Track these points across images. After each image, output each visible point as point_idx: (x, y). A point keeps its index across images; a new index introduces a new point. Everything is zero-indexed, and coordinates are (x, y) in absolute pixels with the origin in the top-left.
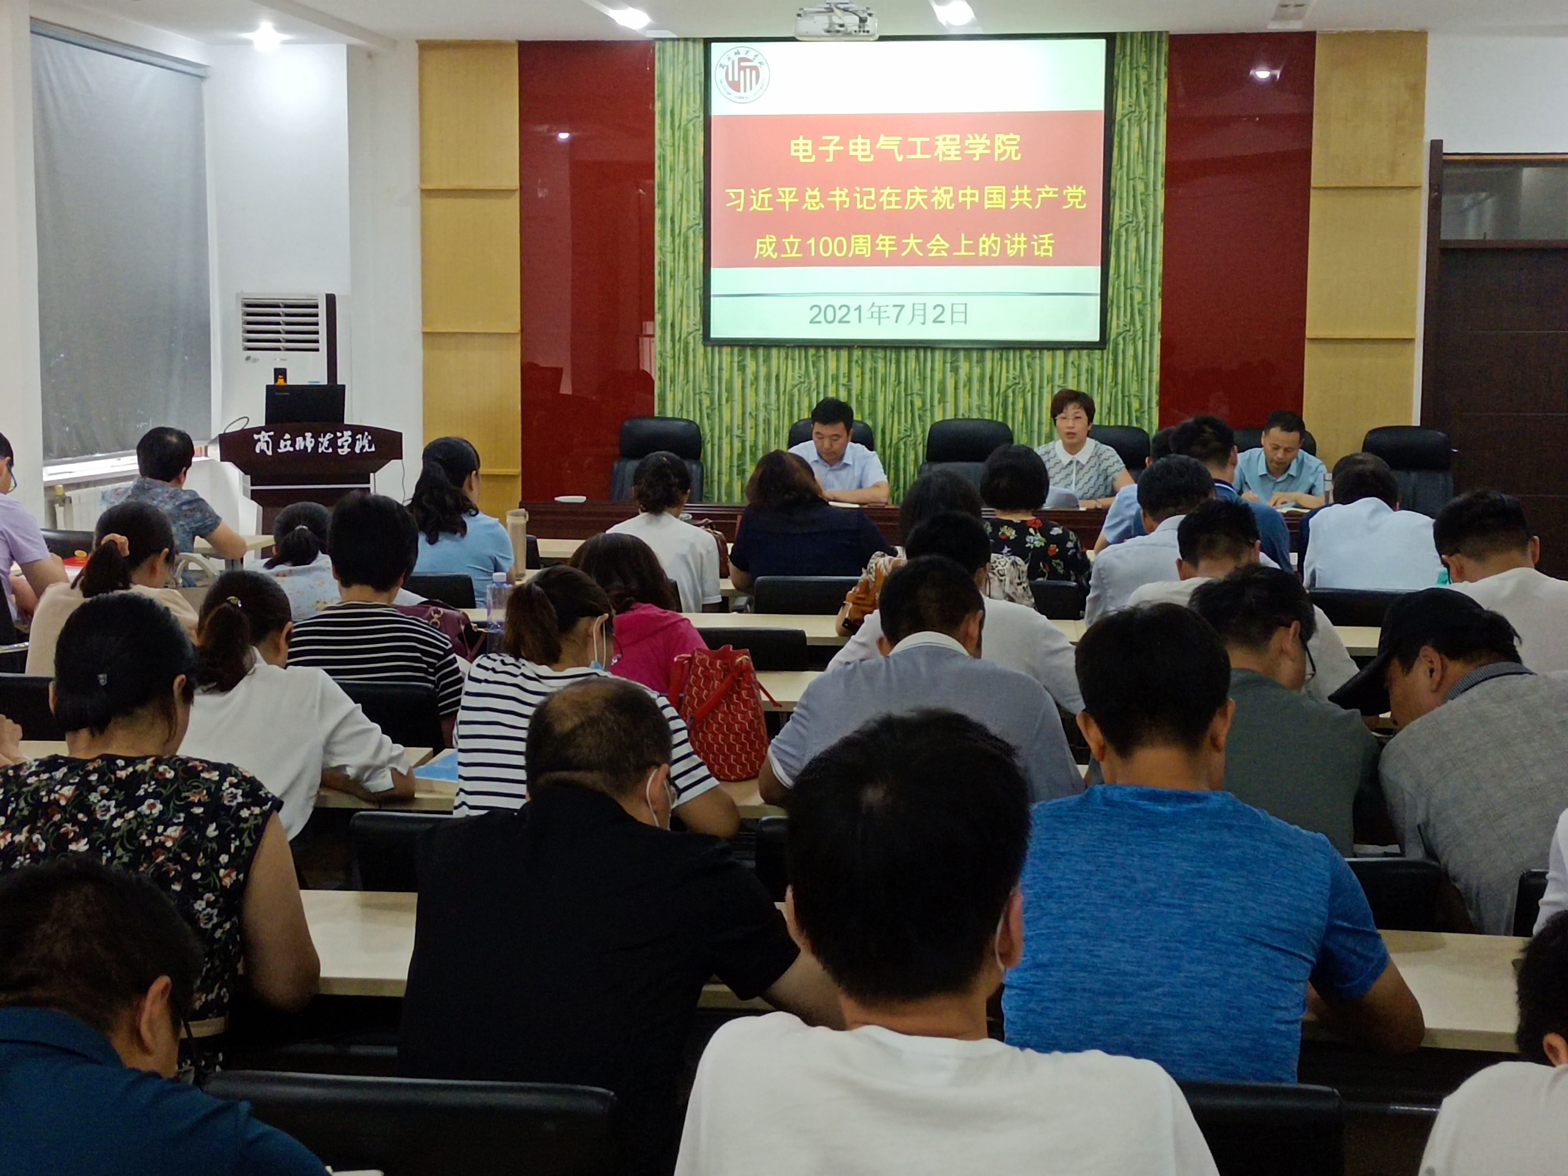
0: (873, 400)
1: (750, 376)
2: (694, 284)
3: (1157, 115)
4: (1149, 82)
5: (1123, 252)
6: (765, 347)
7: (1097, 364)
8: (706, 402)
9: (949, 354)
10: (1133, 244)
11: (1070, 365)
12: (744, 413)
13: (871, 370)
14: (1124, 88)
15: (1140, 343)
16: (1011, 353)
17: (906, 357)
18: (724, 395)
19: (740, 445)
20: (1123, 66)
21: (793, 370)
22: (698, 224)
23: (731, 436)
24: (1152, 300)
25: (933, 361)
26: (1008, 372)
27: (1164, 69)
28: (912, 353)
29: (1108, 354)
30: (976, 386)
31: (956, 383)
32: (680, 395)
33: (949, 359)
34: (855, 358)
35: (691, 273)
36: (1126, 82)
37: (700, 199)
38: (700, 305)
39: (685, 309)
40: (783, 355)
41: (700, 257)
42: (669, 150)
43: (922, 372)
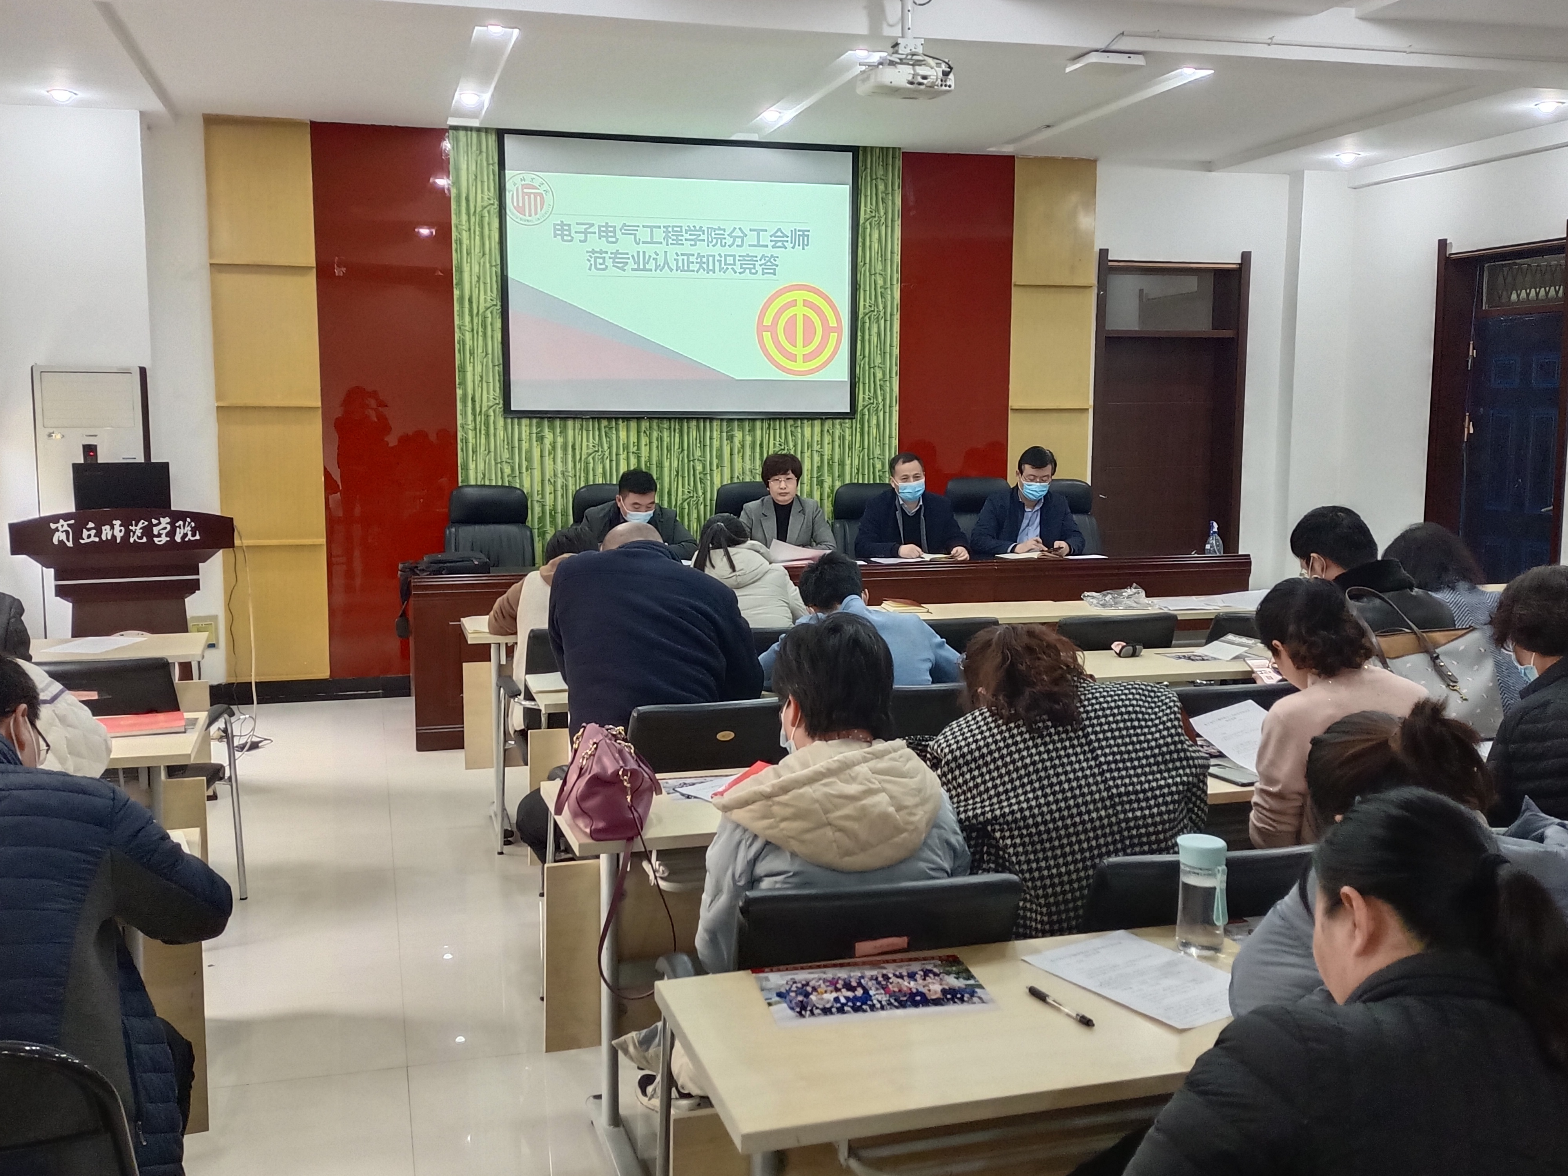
1: (547, 446)
2: (494, 361)
3: (893, 221)
4: (886, 192)
5: (867, 337)
6: (561, 418)
7: (848, 432)
8: (507, 471)
9: (725, 424)
10: (875, 329)
11: (825, 432)
12: (543, 481)
13: (657, 440)
14: (866, 196)
15: (881, 414)
16: (777, 421)
17: (688, 428)
18: (524, 464)
19: (540, 509)
20: (865, 175)
21: (588, 441)
22: (496, 305)
24: (890, 377)
25: (711, 431)
26: (775, 439)
27: (898, 181)
28: (693, 423)
29: (856, 423)
30: (748, 452)
31: (731, 450)
32: (482, 465)
33: (725, 429)
34: (643, 428)
35: (490, 351)
36: (867, 191)
37: (497, 282)
38: (499, 381)
39: (485, 384)
40: (578, 425)
41: (498, 335)
42: (465, 235)
43: (702, 440)
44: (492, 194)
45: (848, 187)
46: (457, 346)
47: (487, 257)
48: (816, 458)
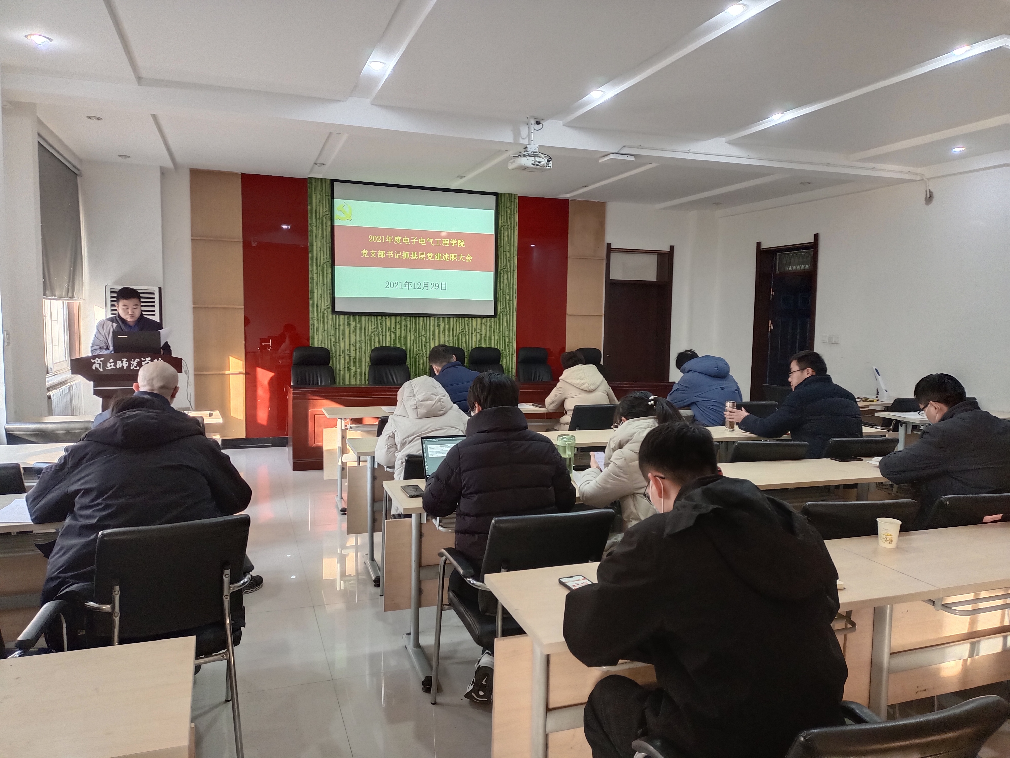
0: (405, 338)
1: (352, 328)
2: (327, 288)
3: (514, 227)
4: (510, 214)
5: (502, 280)
6: (359, 315)
7: (493, 324)
8: (333, 339)
9: (436, 319)
10: (506, 277)
11: (483, 324)
12: (350, 344)
13: (404, 326)
14: (502, 216)
15: (508, 316)
16: (461, 318)
17: (419, 321)
18: (341, 337)
19: (349, 358)
20: (501, 206)
21: (371, 326)
22: (328, 262)
23: (345, 354)
24: (513, 299)
25: (430, 322)
26: (459, 327)
27: (517, 209)
28: (422, 318)
29: (497, 320)
30: (447, 332)
31: (439, 331)
32: (321, 337)
33: (436, 322)
34: (398, 321)
35: (325, 283)
36: (502, 213)
37: (329, 251)
38: (330, 297)
39: (323, 299)
40: (367, 319)
41: (330, 276)
42: (314, 228)
43: (425, 327)
44: (327, 210)
45: (494, 211)
46: (310, 280)
47: (325, 239)
48: (478, 336)
